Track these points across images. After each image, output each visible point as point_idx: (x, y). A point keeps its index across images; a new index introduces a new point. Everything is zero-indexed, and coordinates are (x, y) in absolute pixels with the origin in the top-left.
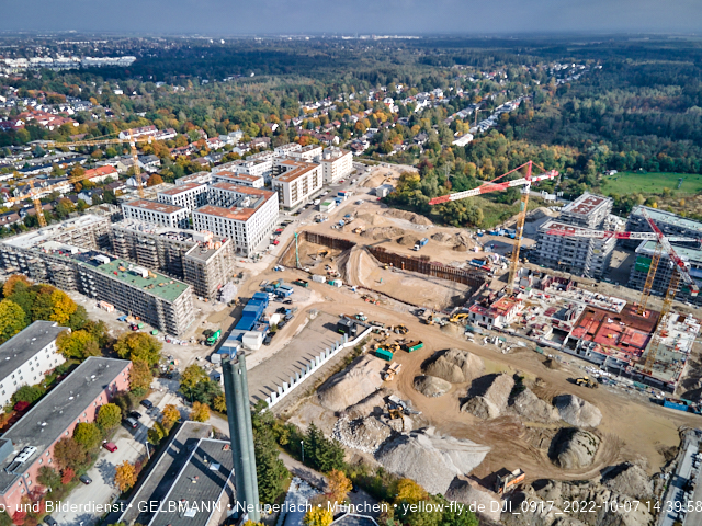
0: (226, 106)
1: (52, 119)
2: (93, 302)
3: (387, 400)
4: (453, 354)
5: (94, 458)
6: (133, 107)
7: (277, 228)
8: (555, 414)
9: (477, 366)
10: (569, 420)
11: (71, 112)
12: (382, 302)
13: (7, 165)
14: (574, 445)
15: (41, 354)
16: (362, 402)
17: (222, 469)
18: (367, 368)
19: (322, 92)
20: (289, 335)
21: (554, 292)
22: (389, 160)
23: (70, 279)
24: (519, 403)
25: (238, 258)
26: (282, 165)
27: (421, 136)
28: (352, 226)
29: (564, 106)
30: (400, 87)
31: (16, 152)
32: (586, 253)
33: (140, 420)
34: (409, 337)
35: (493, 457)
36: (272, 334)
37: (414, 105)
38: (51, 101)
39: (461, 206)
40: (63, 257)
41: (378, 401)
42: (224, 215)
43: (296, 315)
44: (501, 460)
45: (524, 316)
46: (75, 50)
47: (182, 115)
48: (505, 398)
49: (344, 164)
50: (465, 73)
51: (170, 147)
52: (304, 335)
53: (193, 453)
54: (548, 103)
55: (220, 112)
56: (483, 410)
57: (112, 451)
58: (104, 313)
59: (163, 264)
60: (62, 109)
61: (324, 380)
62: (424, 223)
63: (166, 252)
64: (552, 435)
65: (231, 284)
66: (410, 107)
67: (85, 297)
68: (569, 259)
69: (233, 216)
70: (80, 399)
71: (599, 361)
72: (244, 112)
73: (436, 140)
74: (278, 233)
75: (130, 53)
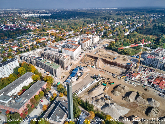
0: (70, 25)
1: (33, 28)
2: (39, 68)
3: (104, 96)
4: (121, 86)
5: (38, 103)
6: (50, 25)
7: (80, 53)
8: (147, 103)
9: (127, 89)
10: (151, 105)
11: (37, 26)
12: (104, 72)
13: (23, 38)
14: (152, 111)
15: (28, 79)
16: (99, 96)
17: (66, 108)
18: (100, 88)
19: (93, 22)
20: (82, 79)
21: (148, 72)
22: (108, 38)
23: (35, 63)
24: (138, 99)
25: (71, 60)
26: (82, 39)
27: (116, 32)
28: (98, 54)
29: (154, 25)
30: (111, 20)
31: (26, 35)
32: (158, 63)
33: (48, 95)
34: (111, 81)
35: (131, 112)
36: (78, 78)
37: (115, 25)
38: (33, 24)
39: (125, 50)
40: (34, 58)
41: (102, 96)
42: (69, 50)
43: (84, 74)
44: (132, 113)
45: (140, 78)
46: (38, 12)
47: (60, 27)
48: (134, 97)
49: (97, 39)
50: (128, 17)
51: (57, 34)
52: (85, 78)
53: (59, 104)
54: (149, 25)
55: (69, 26)
56: (128, 100)
57: (42, 102)
58: (42, 71)
59: (55, 61)
60: (35, 25)
61: (90, 90)
62: (116, 54)
63: (56, 58)
64: (146, 108)
65: (69, 66)
66: (114, 25)
67: (38, 67)
68: (153, 64)
69: (71, 50)
70: (36, 90)
71: (160, 90)
72: (74, 26)
73: (120, 33)
74: (81, 55)
75: (50, 13)
